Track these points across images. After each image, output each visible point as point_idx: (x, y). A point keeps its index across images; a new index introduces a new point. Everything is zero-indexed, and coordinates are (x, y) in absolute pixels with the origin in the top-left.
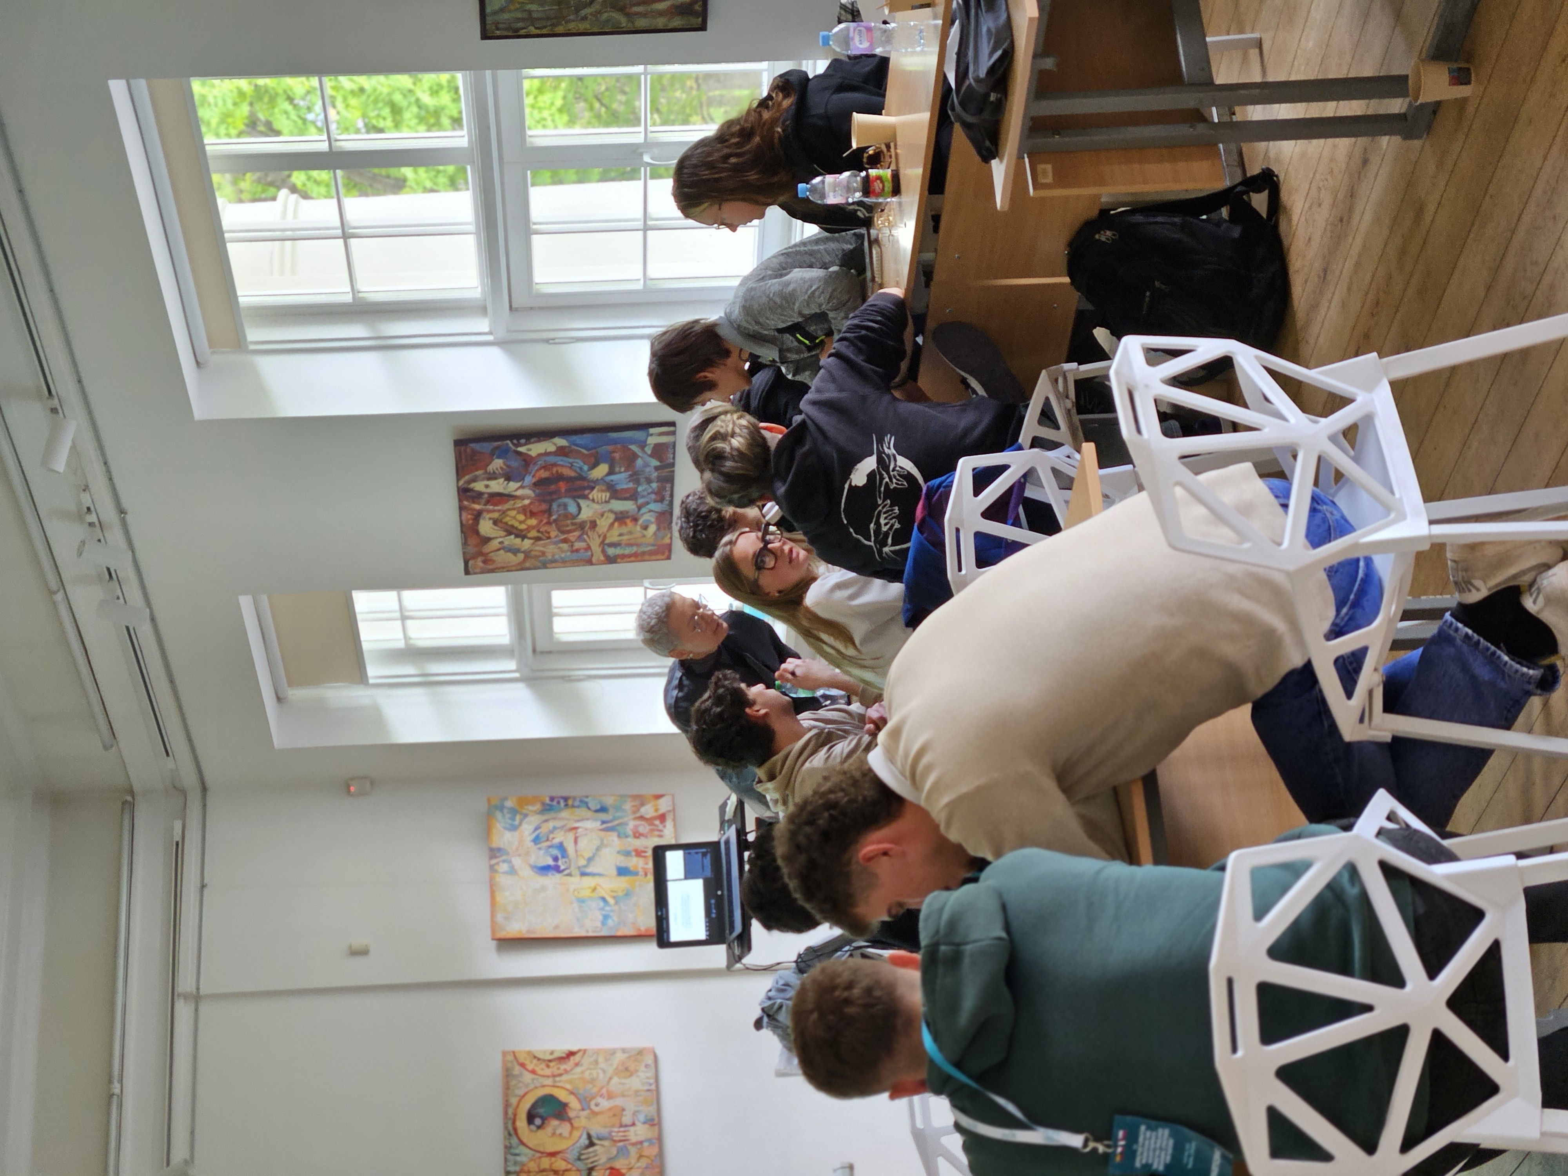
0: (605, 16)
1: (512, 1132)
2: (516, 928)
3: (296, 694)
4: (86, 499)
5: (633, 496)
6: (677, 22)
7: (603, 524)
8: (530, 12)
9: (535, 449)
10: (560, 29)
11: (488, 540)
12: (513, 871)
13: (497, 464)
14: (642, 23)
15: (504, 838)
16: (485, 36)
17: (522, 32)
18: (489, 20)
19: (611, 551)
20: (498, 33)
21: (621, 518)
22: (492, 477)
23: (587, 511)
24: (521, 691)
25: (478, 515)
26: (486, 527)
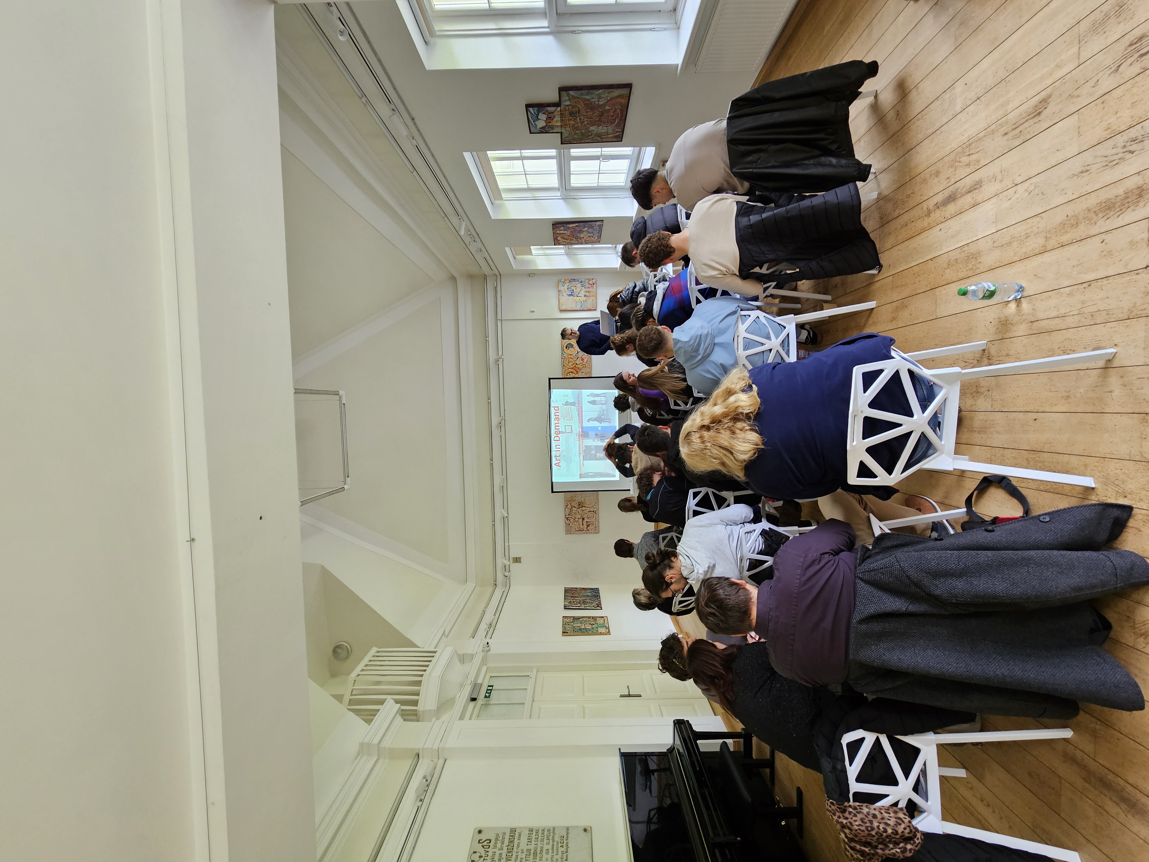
0: (595, 138)
1: (563, 350)
2: (563, 308)
3: (518, 257)
4: (470, 233)
5: (592, 233)
6: (614, 140)
7: (585, 238)
8: (574, 137)
9: (571, 226)
10: (582, 142)
11: (559, 240)
12: (563, 295)
13: (562, 228)
14: (604, 140)
15: (561, 288)
16: (562, 144)
17: (572, 142)
18: (563, 139)
19: (587, 242)
20: (565, 143)
21: (589, 237)
22: (561, 230)
23: (582, 236)
24: (565, 257)
25: (557, 237)
26: (559, 238)
